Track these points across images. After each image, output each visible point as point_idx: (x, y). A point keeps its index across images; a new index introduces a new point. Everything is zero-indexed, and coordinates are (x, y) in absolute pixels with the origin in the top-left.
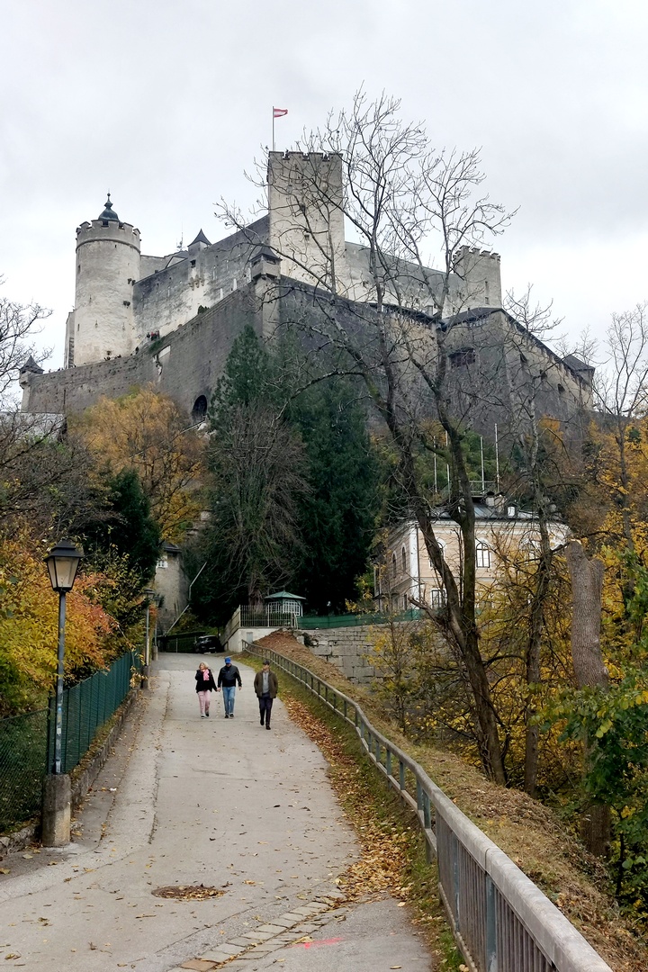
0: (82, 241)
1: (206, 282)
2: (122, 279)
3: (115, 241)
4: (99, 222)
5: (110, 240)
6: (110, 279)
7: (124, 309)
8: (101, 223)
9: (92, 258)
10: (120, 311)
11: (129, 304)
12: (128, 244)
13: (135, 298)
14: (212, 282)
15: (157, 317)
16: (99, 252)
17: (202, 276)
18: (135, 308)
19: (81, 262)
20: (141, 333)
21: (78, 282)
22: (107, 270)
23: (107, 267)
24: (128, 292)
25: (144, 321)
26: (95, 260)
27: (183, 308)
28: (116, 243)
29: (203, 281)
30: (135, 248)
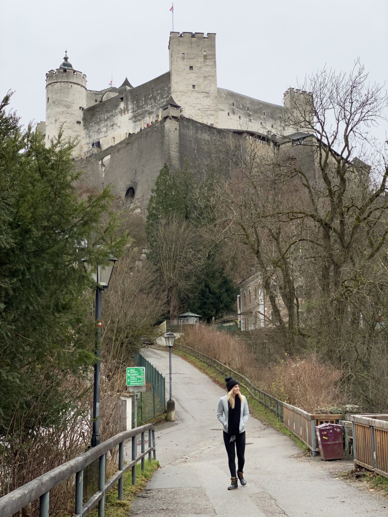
0: (50, 82)
1: (130, 111)
2: (76, 107)
3: (71, 83)
4: (61, 70)
5: (68, 82)
6: (68, 107)
7: (77, 125)
8: (62, 70)
9: (57, 93)
10: (74, 127)
11: (80, 123)
12: (79, 85)
13: (84, 119)
14: (133, 112)
15: (99, 131)
16: (61, 90)
17: (127, 107)
18: (84, 125)
19: (50, 96)
20: (88, 142)
21: (47, 108)
22: (66, 101)
23: (66, 99)
24: (80, 115)
25: (90, 134)
26: (59, 95)
27: (115, 127)
28: (72, 84)
29: (128, 111)
30: (84, 87)
